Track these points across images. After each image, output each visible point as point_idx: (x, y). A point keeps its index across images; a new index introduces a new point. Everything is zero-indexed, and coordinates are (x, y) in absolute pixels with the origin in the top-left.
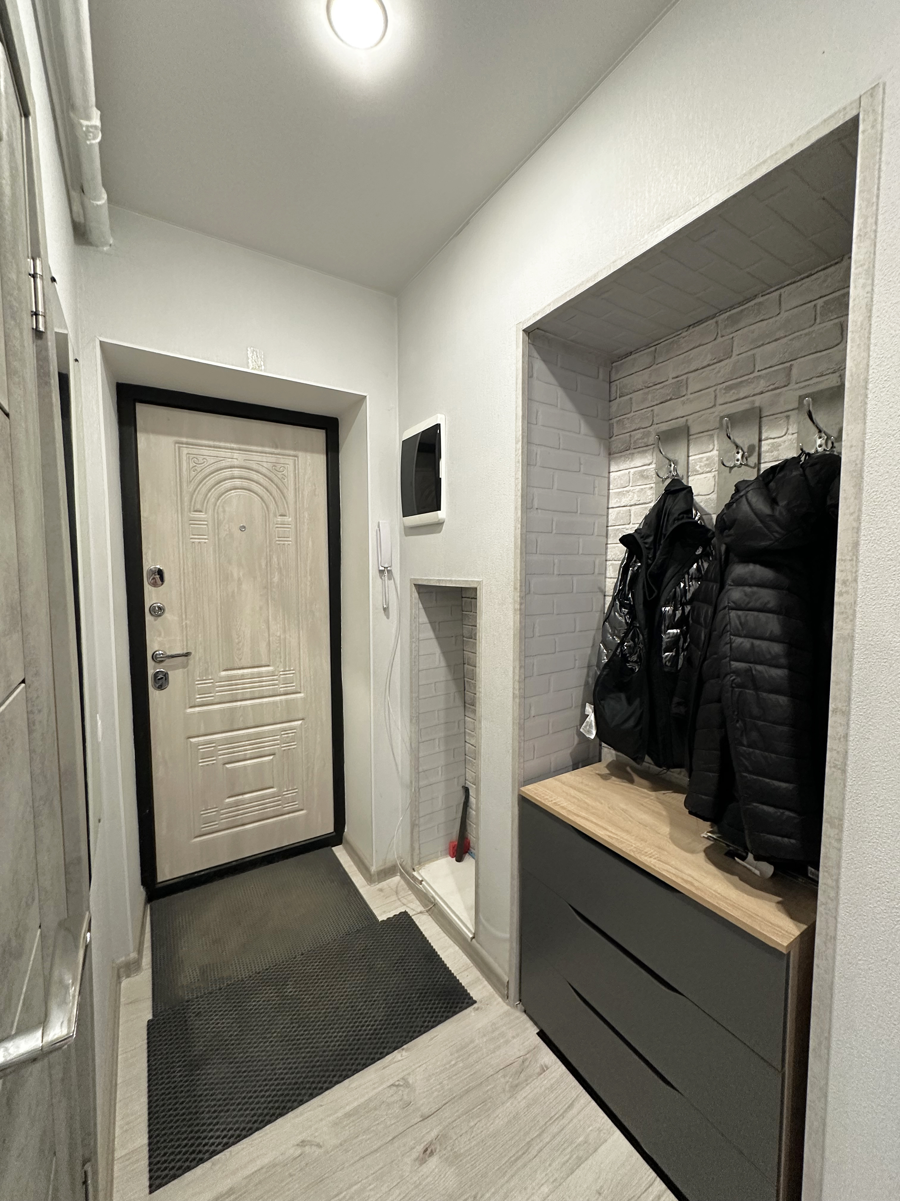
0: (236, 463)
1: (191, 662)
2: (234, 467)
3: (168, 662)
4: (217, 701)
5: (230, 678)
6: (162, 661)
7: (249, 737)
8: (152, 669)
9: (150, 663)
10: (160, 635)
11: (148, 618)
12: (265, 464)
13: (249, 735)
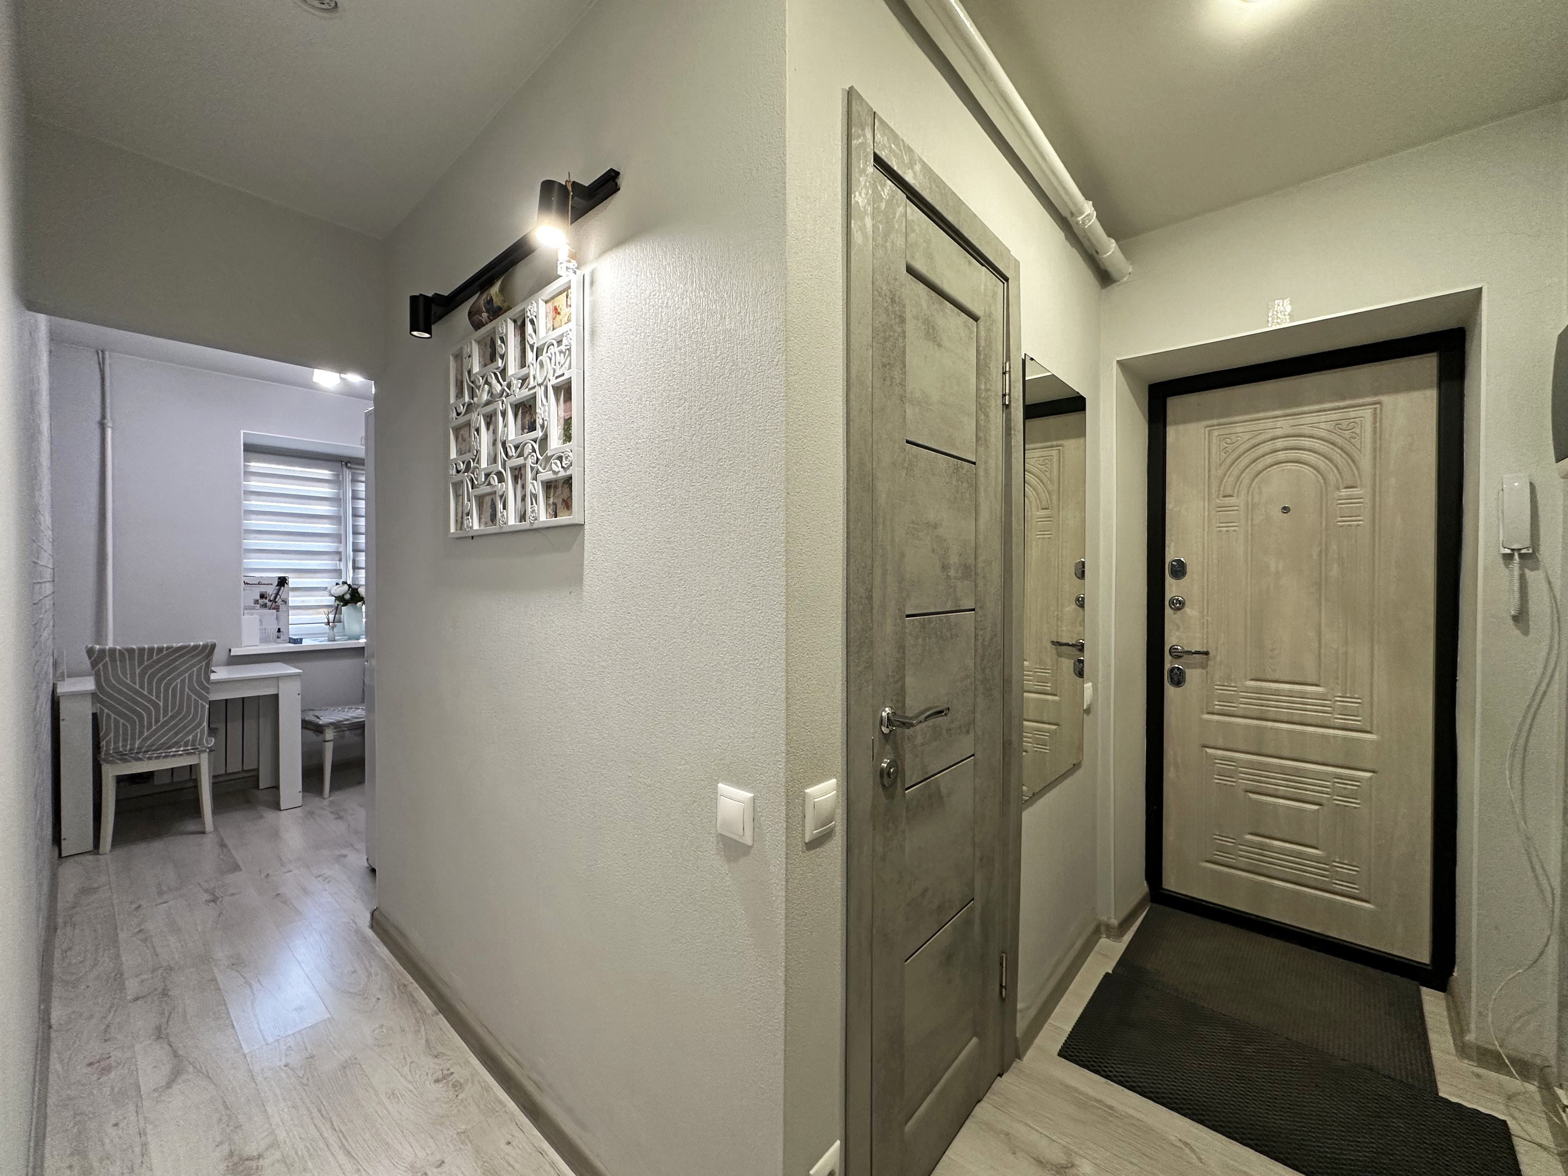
0: (1279, 432)
1: (1211, 663)
2: (1277, 438)
3: (1186, 659)
4: (1241, 713)
5: (1259, 691)
6: (1180, 657)
7: (1283, 770)
8: (1169, 663)
9: (1168, 658)
10: (1178, 629)
11: (1168, 611)
12: (1322, 426)
13: (1281, 766)
